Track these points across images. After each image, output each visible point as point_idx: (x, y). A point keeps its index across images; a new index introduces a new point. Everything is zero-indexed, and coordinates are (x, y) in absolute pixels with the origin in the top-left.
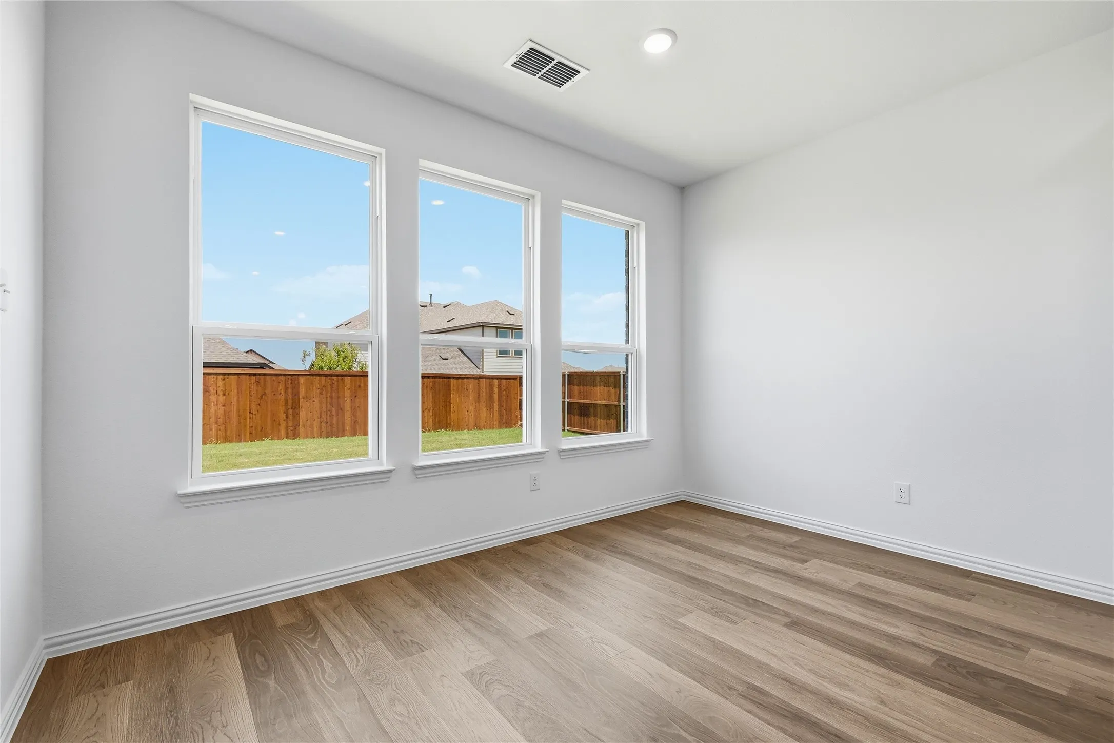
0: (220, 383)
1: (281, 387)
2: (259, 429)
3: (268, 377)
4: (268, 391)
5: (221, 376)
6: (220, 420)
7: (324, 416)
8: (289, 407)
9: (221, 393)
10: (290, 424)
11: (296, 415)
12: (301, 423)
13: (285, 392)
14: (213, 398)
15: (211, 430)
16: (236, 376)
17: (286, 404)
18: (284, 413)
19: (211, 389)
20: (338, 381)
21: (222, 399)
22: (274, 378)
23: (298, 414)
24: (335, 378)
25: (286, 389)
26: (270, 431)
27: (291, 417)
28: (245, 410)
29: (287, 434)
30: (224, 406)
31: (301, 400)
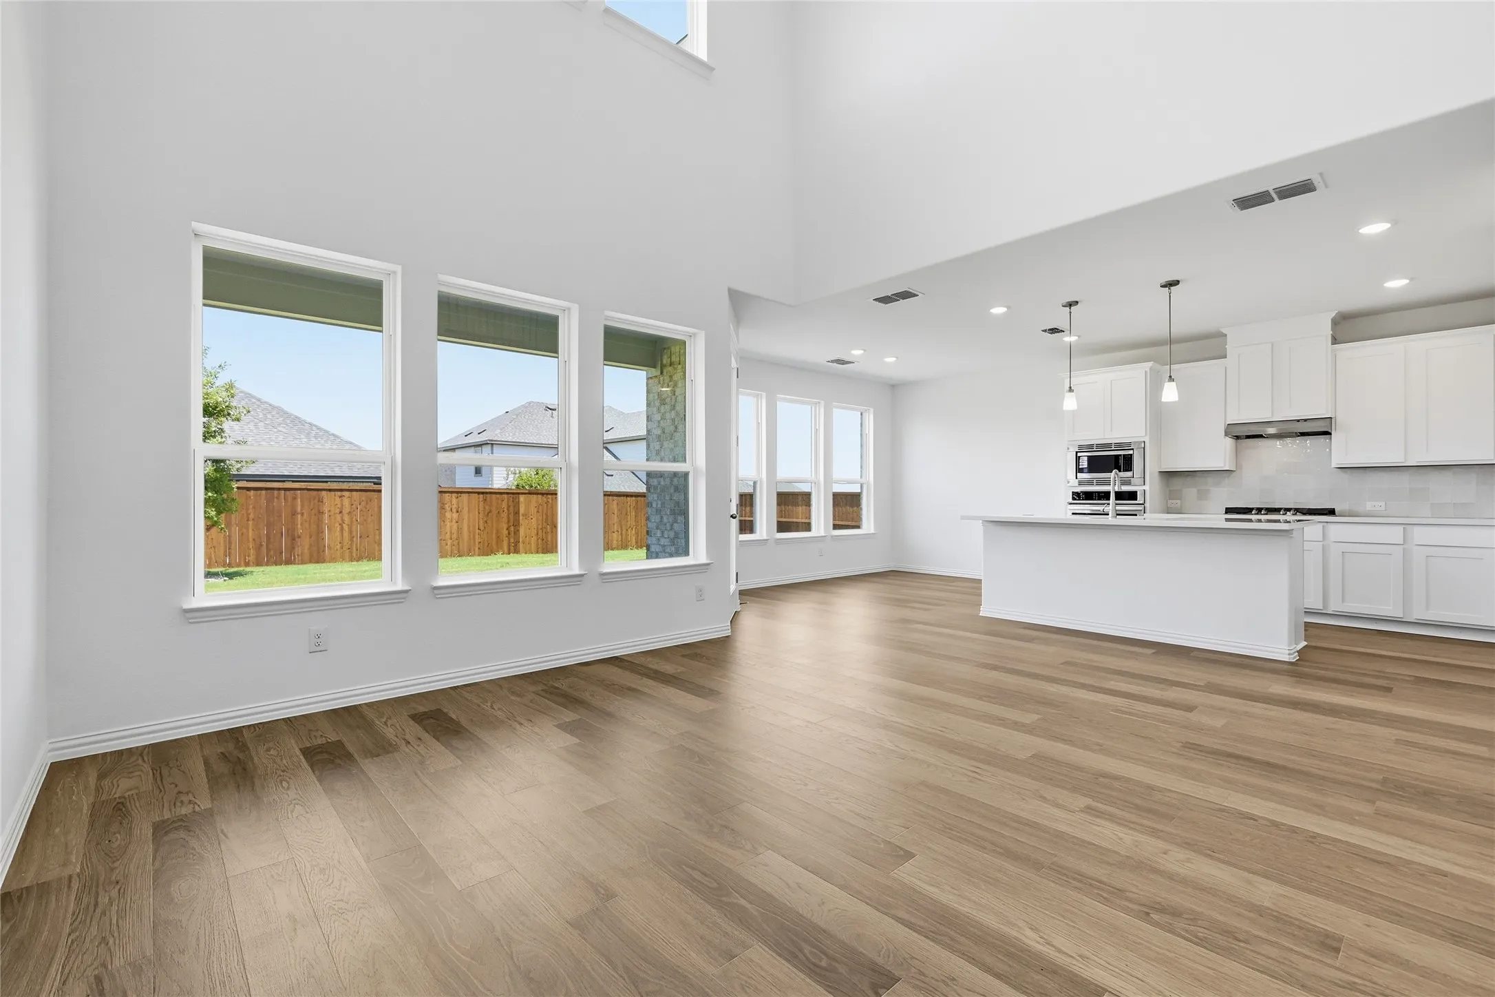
0: (454, 501)
1: (504, 505)
2: (486, 544)
3: (494, 496)
4: (494, 509)
5: (456, 494)
6: (455, 536)
7: (540, 532)
8: (511, 524)
9: (454, 510)
10: (512, 540)
11: (517, 532)
12: (521, 540)
13: (508, 510)
14: (448, 515)
15: (447, 545)
16: (467, 495)
17: (509, 521)
18: (507, 529)
19: (447, 506)
20: (552, 500)
21: (455, 515)
22: (498, 496)
23: (518, 531)
24: (550, 496)
25: (509, 507)
26: (495, 547)
27: (512, 534)
28: (474, 526)
29: (509, 549)
30: (457, 522)
31: (521, 518)
